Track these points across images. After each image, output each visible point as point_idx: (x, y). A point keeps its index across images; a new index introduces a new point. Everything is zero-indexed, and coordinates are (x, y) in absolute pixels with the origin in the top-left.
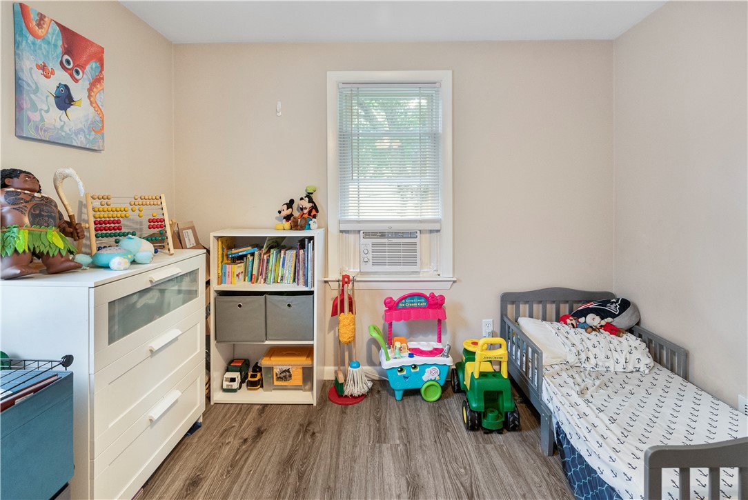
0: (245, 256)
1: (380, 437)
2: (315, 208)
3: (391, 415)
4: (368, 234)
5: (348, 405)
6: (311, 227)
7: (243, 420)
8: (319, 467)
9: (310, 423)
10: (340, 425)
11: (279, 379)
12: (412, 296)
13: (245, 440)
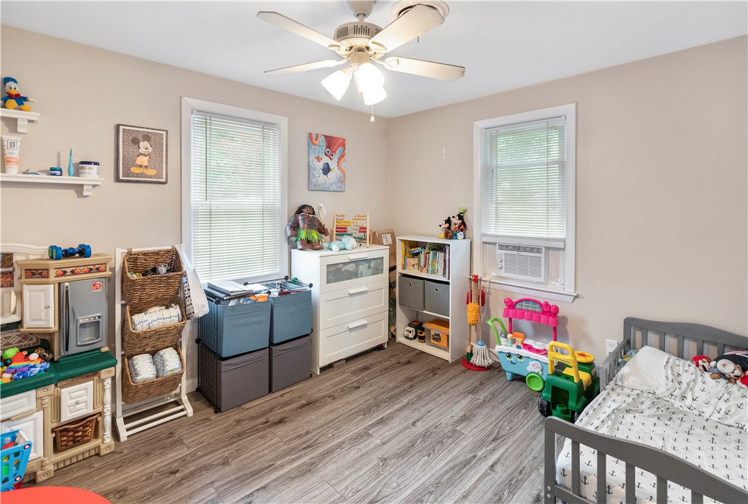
0: (419, 253)
1: (473, 391)
2: (463, 223)
3: (494, 385)
4: (502, 247)
5: (470, 369)
6: (458, 237)
7: (406, 354)
8: (423, 388)
9: (439, 369)
10: (455, 377)
11: (434, 339)
12: (527, 300)
13: (399, 363)
